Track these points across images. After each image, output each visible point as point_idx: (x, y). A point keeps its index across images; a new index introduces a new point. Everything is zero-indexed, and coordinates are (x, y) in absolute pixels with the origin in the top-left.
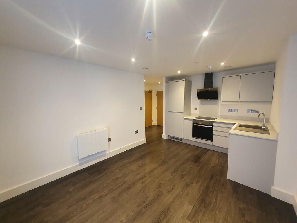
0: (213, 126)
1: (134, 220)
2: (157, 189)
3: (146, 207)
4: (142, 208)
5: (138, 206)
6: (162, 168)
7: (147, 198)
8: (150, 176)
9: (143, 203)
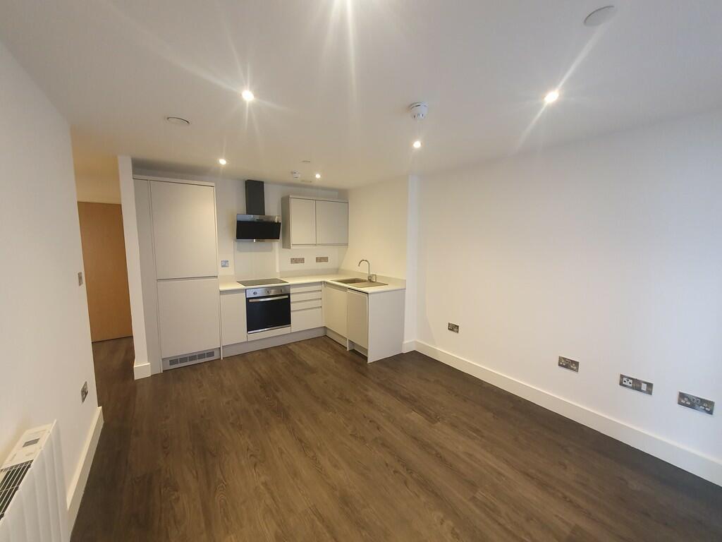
0: (289, 295)
1: (436, 495)
2: (367, 445)
3: (410, 470)
4: (412, 477)
5: (406, 483)
6: (300, 420)
7: (387, 465)
8: (318, 448)
9: (397, 474)
